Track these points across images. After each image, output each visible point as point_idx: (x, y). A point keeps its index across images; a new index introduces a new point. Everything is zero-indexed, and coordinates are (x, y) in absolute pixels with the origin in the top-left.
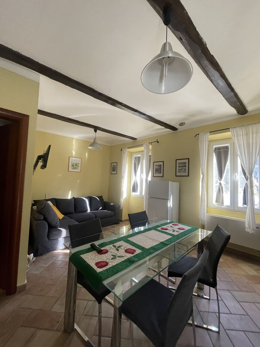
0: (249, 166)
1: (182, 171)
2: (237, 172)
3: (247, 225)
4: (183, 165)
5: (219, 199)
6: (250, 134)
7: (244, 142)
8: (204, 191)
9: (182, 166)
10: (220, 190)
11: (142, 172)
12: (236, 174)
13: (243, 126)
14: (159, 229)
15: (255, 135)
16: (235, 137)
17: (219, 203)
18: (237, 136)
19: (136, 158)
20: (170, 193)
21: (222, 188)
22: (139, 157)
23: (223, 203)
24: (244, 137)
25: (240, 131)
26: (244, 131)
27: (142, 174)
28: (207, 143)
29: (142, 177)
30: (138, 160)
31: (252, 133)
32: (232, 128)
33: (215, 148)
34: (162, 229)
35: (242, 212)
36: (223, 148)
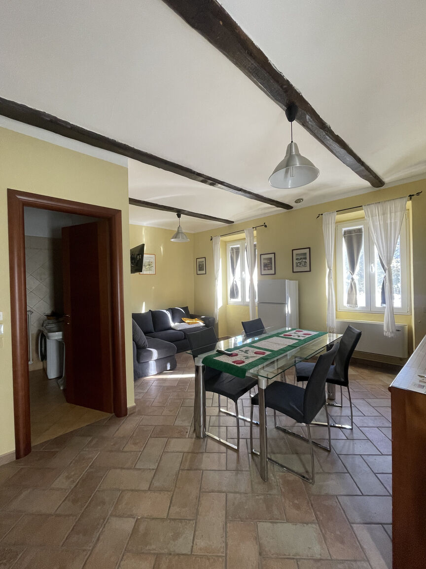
0: (387, 254)
1: (301, 265)
2: (373, 262)
3: (385, 329)
4: (302, 257)
5: (352, 300)
6: (387, 214)
7: (381, 223)
8: (332, 289)
9: (301, 259)
10: (352, 287)
11: (243, 269)
12: (372, 265)
13: (379, 203)
14: (282, 335)
15: (393, 214)
16: (369, 217)
17: (352, 304)
18: (372, 217)
19: (232, 249)
20: (287, 295)
21: (355, 284)
22: (238, 249)
23: (356, 304)
24: (380, 217)
25: (376, 210)
26: (381, 209)
27: (243, 273)
28: (333, 226)
29: (244, 276)
30: (236, 252)
31: (391, 213)
32: (365, 206)
33: (345, 232)
34: (284, 335)
35: (380, 313)
36: (354, 230)
